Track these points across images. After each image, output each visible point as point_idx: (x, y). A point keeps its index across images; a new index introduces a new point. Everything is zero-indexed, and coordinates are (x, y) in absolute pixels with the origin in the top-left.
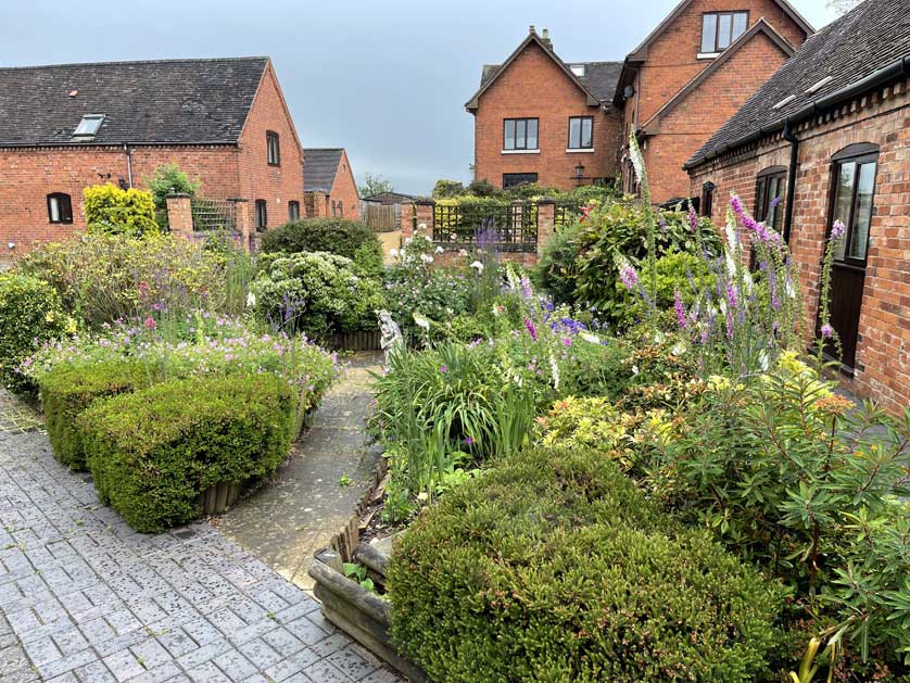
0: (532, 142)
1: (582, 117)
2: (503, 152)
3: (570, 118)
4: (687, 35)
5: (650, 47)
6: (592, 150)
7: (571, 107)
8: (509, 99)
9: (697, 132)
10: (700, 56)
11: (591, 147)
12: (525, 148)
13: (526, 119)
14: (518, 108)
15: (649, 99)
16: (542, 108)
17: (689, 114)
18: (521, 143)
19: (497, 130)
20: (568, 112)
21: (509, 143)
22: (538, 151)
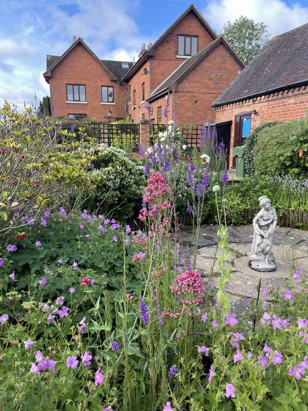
0: (83, 97)
1: (108, 87)
2: (67, 102)
3: (102, 86)
4: (171, 45)
5: (155, 49)
6: (114, 104)
7: (102, 81)
8: (68, 73)
9: (194, 91)
10: (178, 56)
11: (113, 102)
12: (79, 101)
13: (79, 85)
14: (74, 79)
15: (156, 76)
16: (87, 80)
17: (190, 82)
18: (77, 98)
19: (63, 90)
20: (100, 83)
21: (70, 97)
22: (86, 103)
